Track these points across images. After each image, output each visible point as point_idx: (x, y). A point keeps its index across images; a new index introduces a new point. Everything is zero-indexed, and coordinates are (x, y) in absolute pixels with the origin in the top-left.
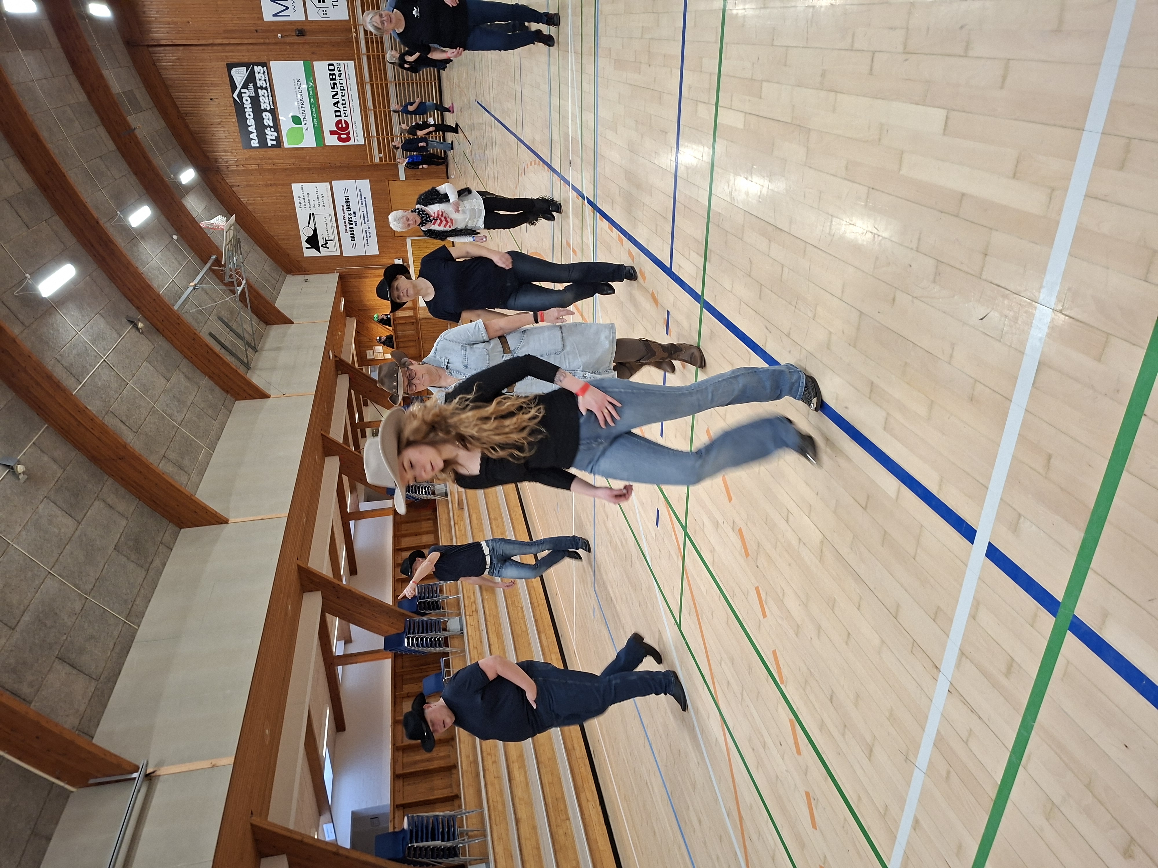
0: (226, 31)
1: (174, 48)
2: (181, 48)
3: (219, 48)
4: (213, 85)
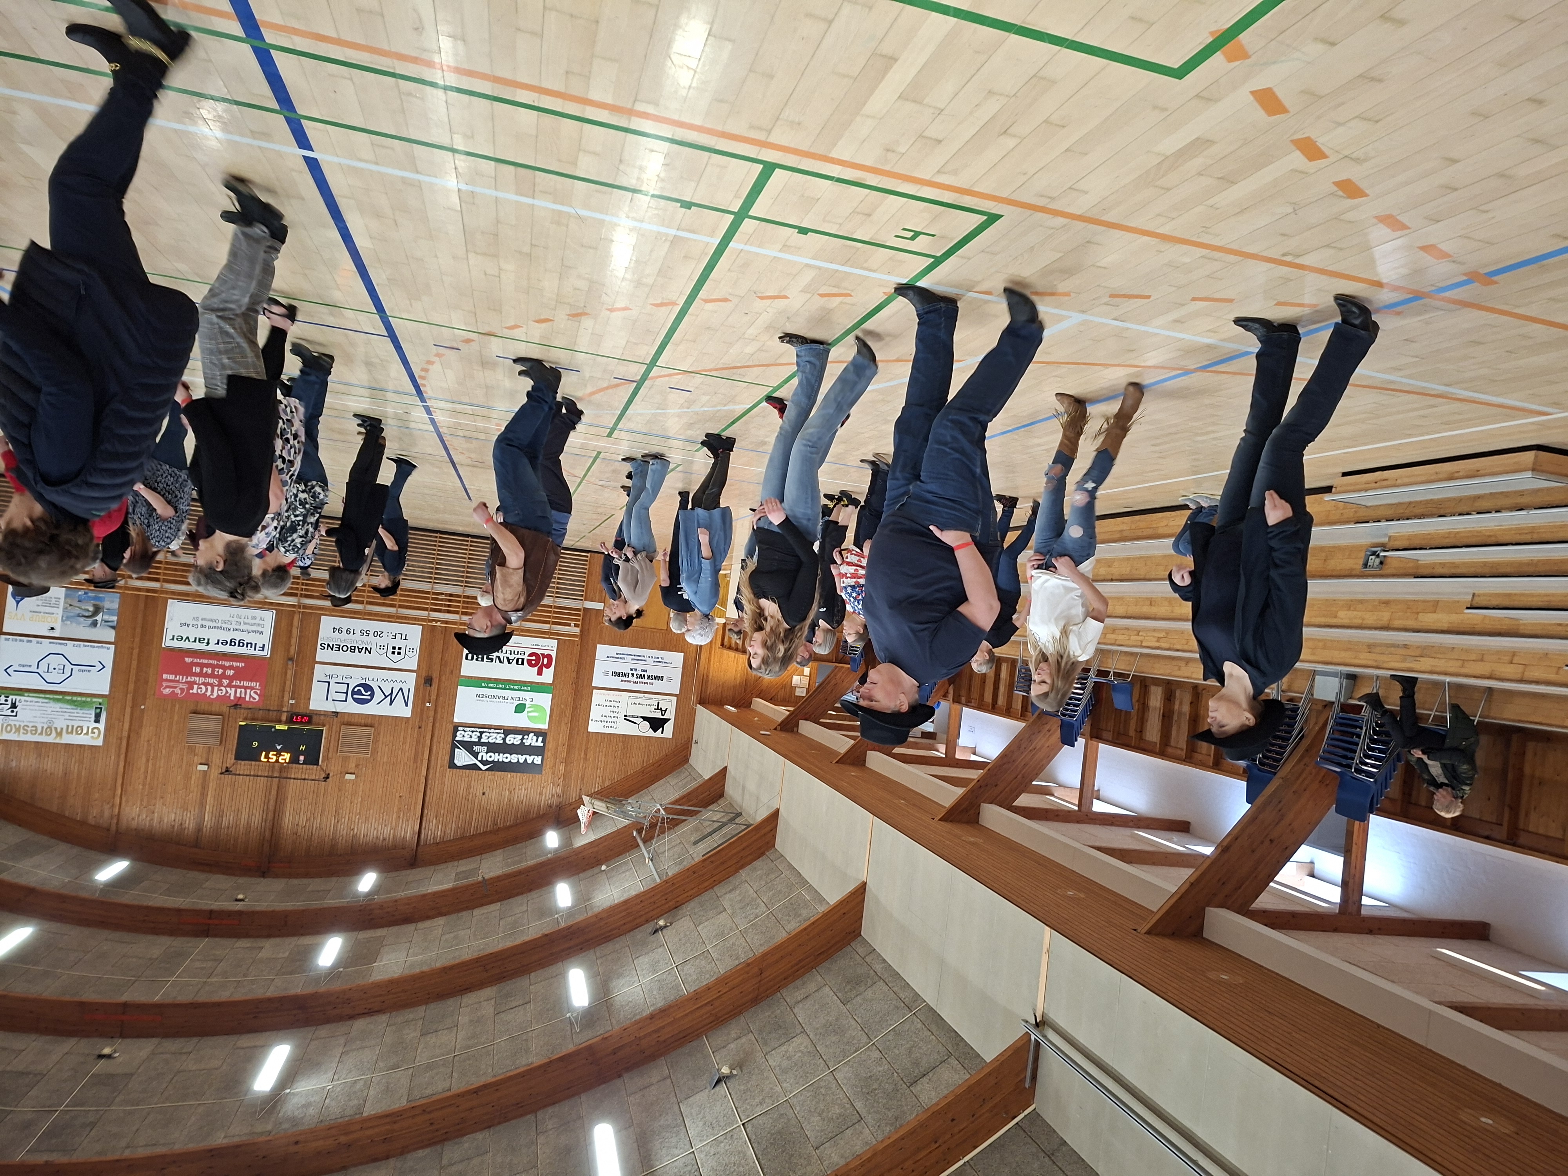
0: (415, 761)
1: (424, 819)
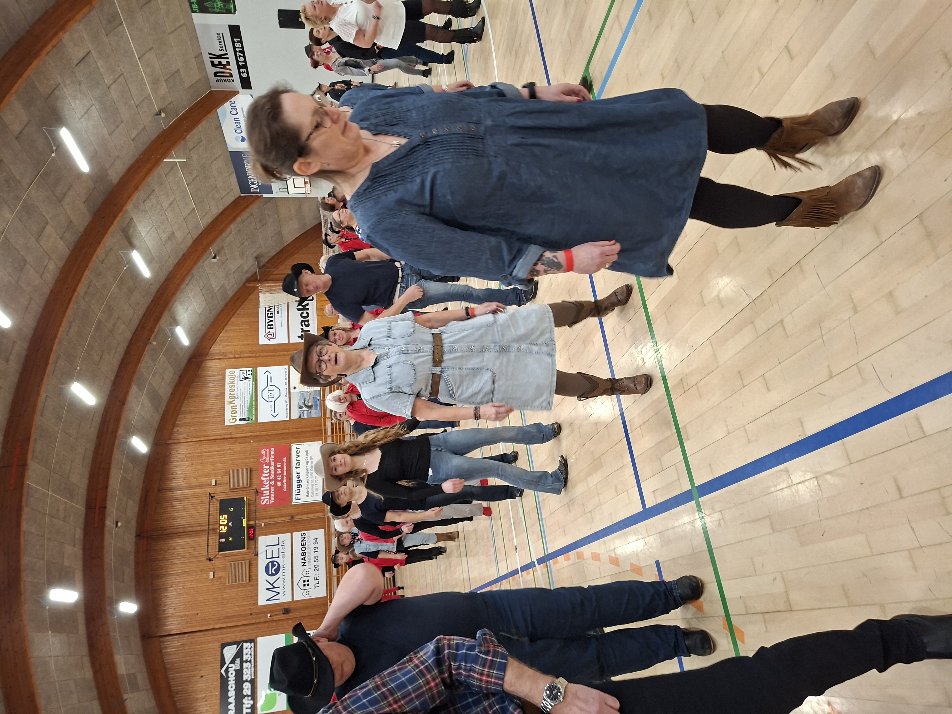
0: (225, 618)
1: (181, 636)
2: (187, 635)
3: (218, 631)
4: (207, 663)
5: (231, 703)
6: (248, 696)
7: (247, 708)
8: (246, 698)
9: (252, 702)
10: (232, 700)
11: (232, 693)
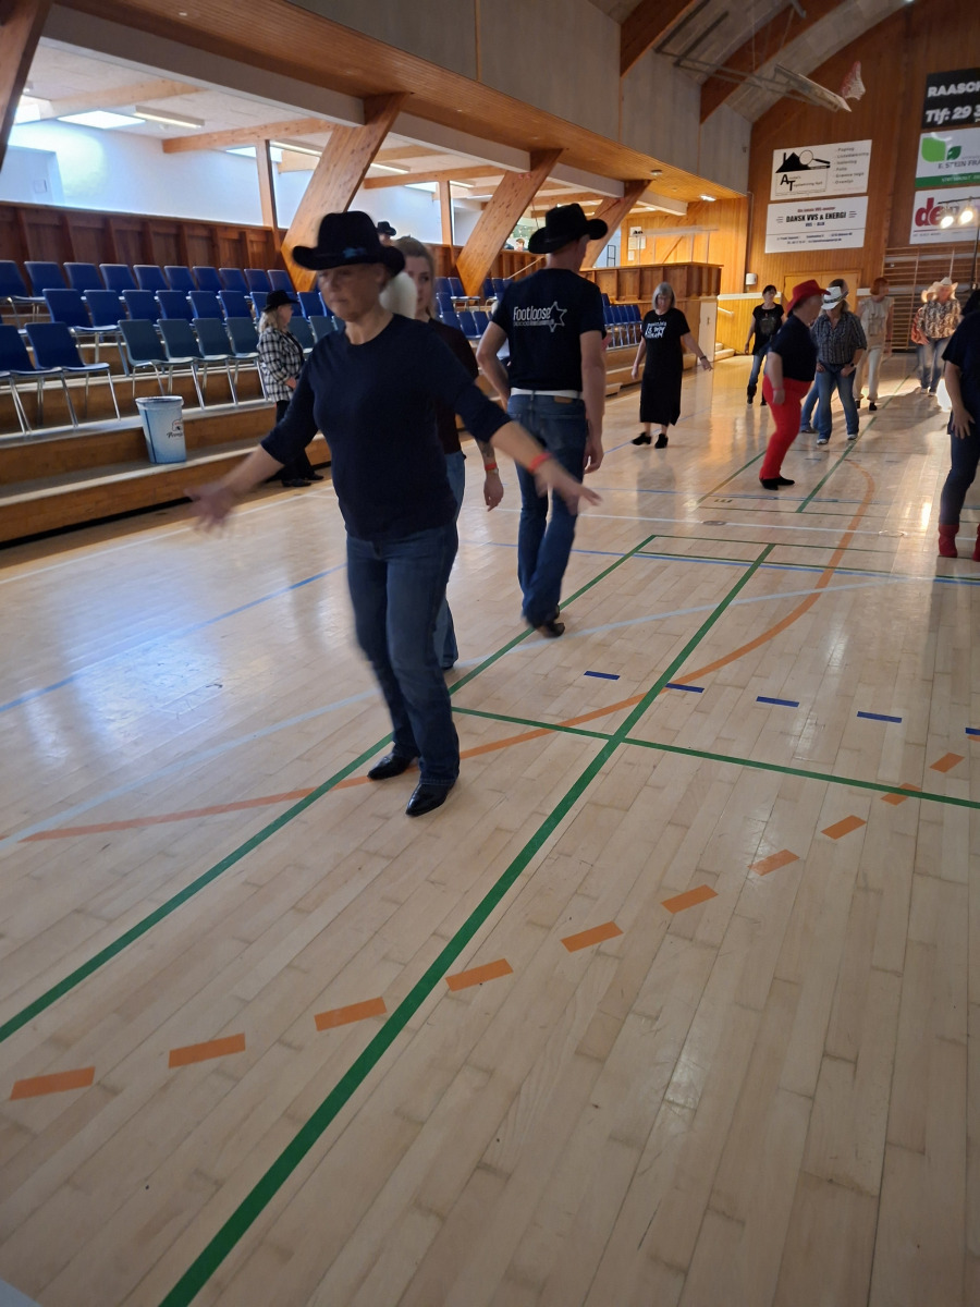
5: (947, 89)
6: (951, 115)
7: (934, 116)
8: (949, 113)
9: (940, 122)
10: (952, 90)
11: (962, 88)
